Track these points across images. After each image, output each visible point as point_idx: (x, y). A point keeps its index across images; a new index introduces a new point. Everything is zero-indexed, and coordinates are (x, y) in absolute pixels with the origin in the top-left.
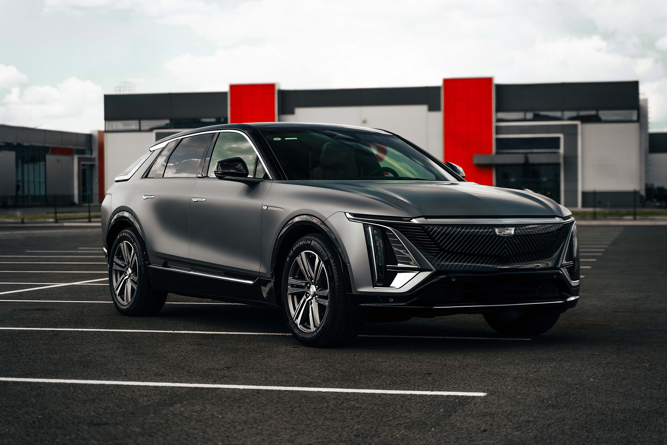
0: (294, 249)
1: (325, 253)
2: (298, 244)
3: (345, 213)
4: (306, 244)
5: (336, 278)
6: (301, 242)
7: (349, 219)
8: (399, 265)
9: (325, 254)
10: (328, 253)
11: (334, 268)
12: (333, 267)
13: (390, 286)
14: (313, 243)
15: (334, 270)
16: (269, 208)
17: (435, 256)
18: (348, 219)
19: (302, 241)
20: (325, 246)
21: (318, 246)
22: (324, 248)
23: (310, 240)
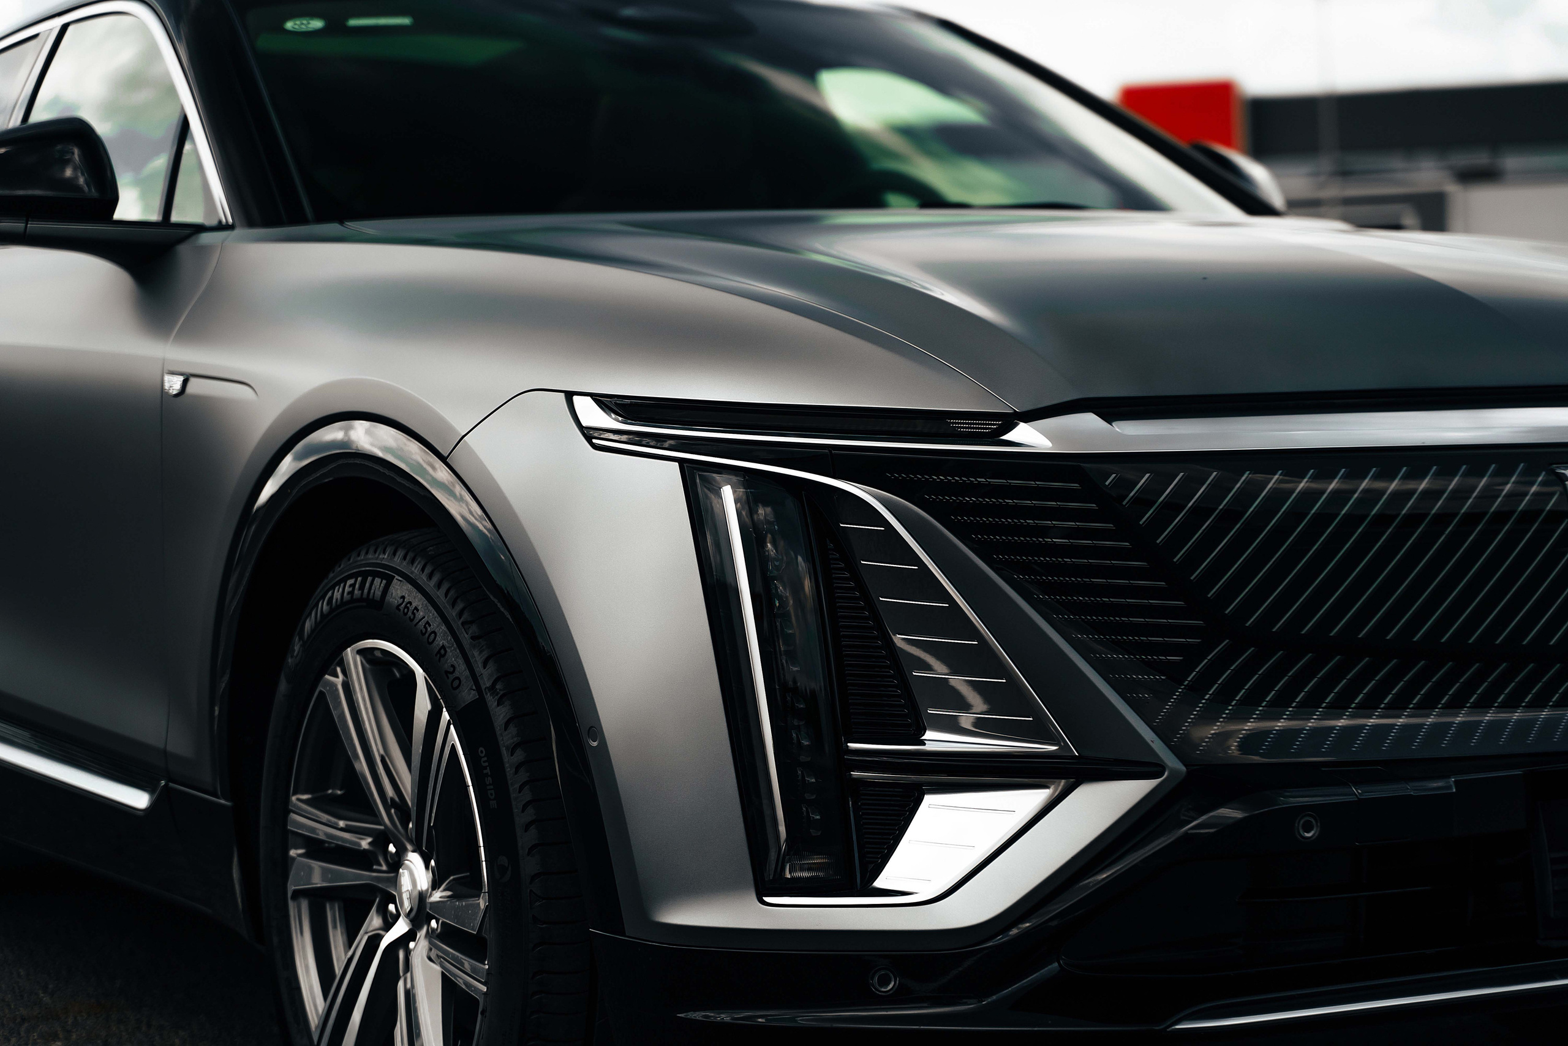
0: (308, 625)
1: (461, 661)
2: (323, 597)
3: (569, 395)
4: (361, 599)
5: (527, 827)
6: (338, 583)
7: (589, 439)
8: (936, 740)
9: (461, 668)
10: (477, 657)
11: (510, 761)
12: (504, 751)
13: (880, 883)
14: (400, 590)
15: (509, 771)
16: (196, 387)
17: (1175, 674)
18: (589, 434)
19: (345, 580)
20: (460, 614)
21: (424, 612)
22: (457, 625)
23: (382, 576)
